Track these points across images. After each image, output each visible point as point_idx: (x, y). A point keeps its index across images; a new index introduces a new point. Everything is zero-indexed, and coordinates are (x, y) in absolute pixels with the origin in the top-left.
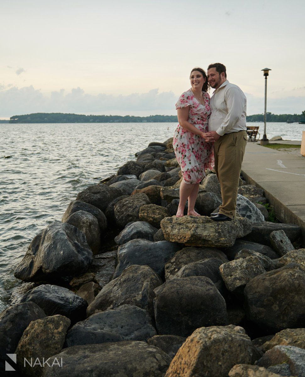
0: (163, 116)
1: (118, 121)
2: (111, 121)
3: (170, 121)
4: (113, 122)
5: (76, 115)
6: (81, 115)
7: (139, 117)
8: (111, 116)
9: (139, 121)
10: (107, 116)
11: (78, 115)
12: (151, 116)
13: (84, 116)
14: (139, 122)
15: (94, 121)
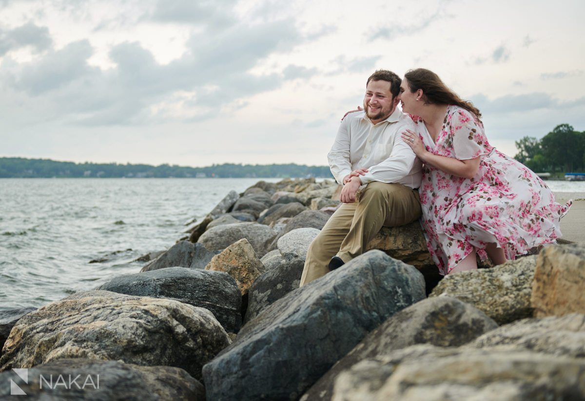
0: (240, 166)
1: (144, 174)
2: (131, 174)
3: (254, 175)
4: (134, 176)
5: (55, 162)
6: (65, 163)
7: (188, 168)
8: (129, 165)
9: (188, 175)
10: (121, 166)
11: (59, 162)
12: (213, 165)
13: (72, 164)
14: (189, 177)
15: (93, 175)
